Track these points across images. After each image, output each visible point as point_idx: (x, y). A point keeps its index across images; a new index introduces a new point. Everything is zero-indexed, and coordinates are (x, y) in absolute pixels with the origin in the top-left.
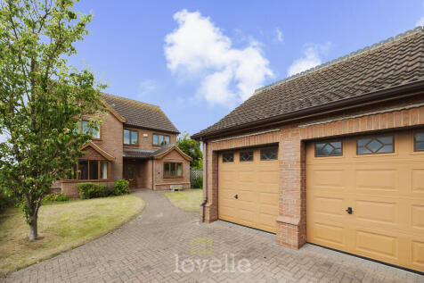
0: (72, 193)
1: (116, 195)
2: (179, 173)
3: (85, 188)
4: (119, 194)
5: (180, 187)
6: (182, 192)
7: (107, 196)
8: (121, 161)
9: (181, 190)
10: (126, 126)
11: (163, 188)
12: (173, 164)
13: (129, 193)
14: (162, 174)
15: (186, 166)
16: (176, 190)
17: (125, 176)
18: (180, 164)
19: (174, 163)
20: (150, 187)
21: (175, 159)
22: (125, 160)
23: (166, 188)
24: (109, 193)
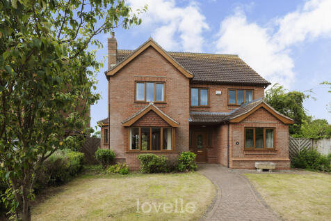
0: (134, 165)
1: (179, 171)
2: (270, 143)
3: (146, 160)
4: (183, 171)
5: (271, 165)
6: (274, 175)
7: (168, 172)
8: (187, 128)
9: (273, 170)
10: (193, 83)
11: (243, 165)
12: (260, 130)
13: (195, 170)
14: (242, 144)
15: (282, 134)
16: (265, 170)
17: (193, 147)
18: (271, 130)
19: (262, 129)
20: (224, 162)
21: (263, 121)
22: (193, 126)
23: (247, 165)
24: (171, 168)
